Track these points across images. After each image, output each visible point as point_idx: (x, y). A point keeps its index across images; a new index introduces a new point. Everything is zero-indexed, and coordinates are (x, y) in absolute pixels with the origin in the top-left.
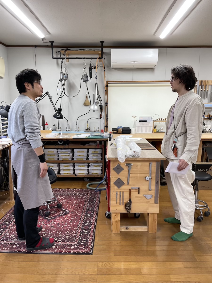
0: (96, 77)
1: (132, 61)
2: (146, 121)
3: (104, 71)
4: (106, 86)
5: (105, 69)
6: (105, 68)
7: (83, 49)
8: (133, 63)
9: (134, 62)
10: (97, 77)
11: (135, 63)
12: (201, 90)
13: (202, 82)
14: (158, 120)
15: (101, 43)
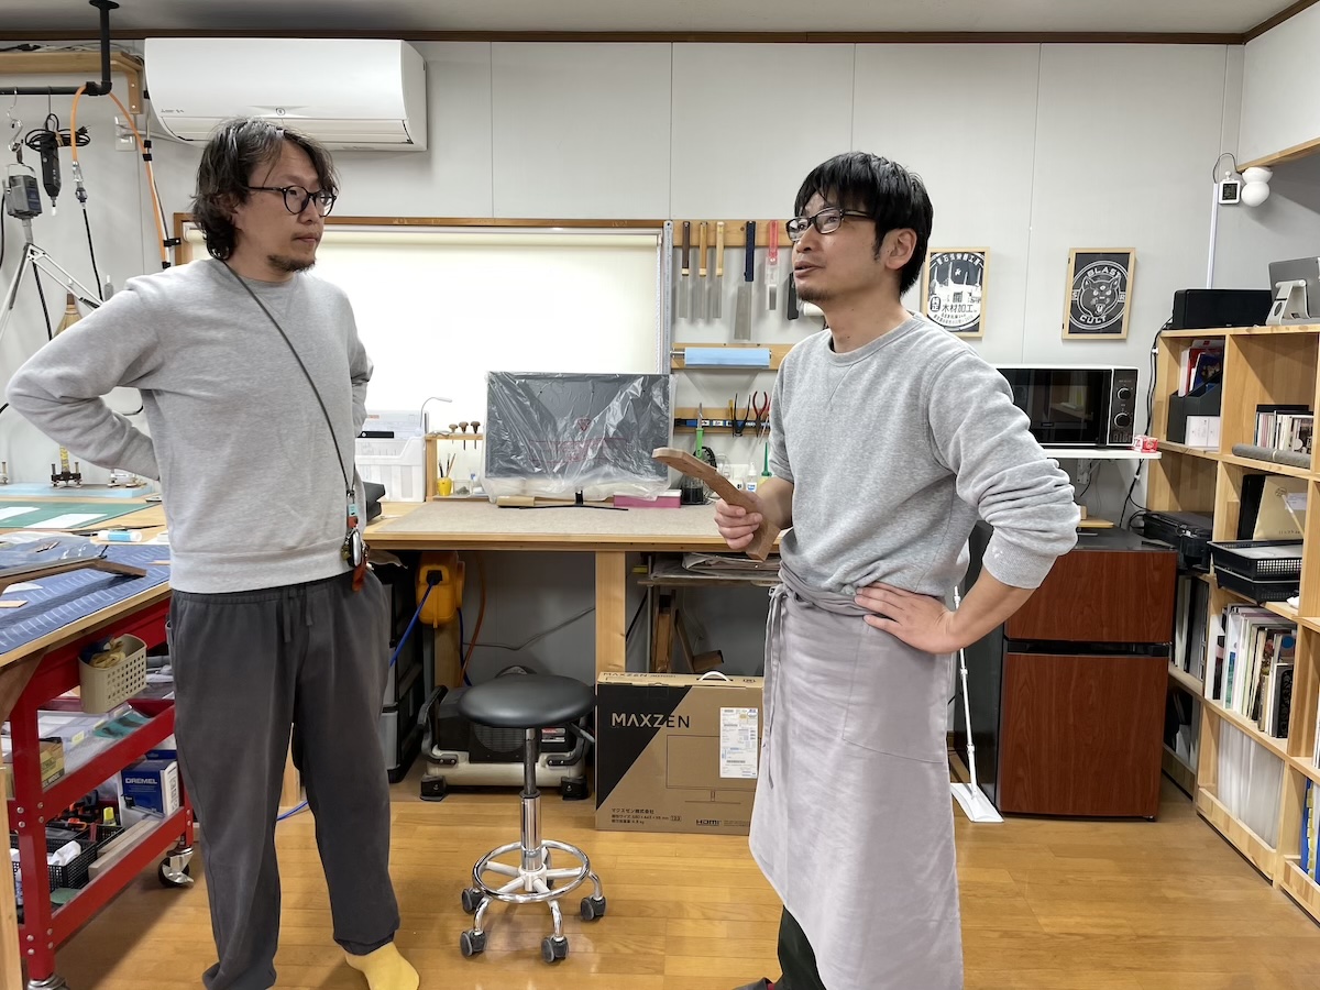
0: (81, 190)
1: (268, 108)
2: (390, 435)
3: (147, 157)
4: (167, 243)
5: (151, 151)
6: (148, 144)
7: (32, 44)
8: (276, 115)
9: (280, 110)
10: (88, 193)
11: (287, 115)
12: (685, 271)
13: (687, 228)
14: (459, 430)
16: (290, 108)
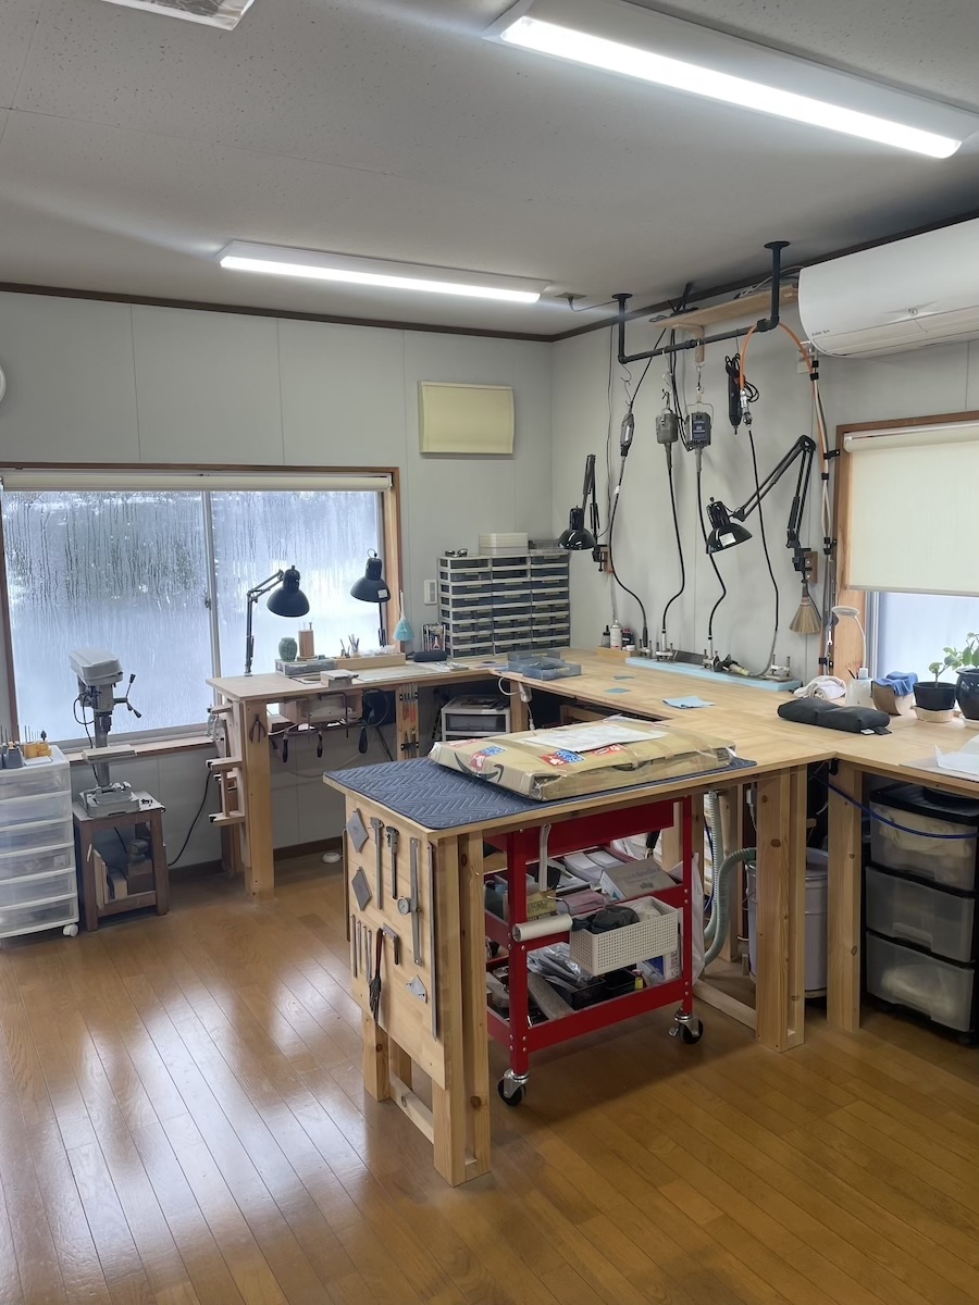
0: (746, 414)
1: (902, 311)
3: (814, 377)
4: (827, 456)
5: (818, 370)
6: (815, 364)
8: (909, 317)
9: (911, 311)
11: (921, 314)
15: (770, 252)
16: (922, 307)
